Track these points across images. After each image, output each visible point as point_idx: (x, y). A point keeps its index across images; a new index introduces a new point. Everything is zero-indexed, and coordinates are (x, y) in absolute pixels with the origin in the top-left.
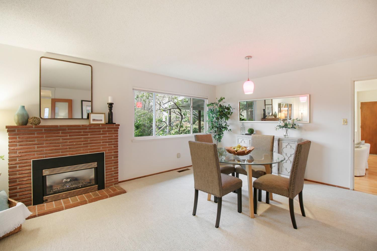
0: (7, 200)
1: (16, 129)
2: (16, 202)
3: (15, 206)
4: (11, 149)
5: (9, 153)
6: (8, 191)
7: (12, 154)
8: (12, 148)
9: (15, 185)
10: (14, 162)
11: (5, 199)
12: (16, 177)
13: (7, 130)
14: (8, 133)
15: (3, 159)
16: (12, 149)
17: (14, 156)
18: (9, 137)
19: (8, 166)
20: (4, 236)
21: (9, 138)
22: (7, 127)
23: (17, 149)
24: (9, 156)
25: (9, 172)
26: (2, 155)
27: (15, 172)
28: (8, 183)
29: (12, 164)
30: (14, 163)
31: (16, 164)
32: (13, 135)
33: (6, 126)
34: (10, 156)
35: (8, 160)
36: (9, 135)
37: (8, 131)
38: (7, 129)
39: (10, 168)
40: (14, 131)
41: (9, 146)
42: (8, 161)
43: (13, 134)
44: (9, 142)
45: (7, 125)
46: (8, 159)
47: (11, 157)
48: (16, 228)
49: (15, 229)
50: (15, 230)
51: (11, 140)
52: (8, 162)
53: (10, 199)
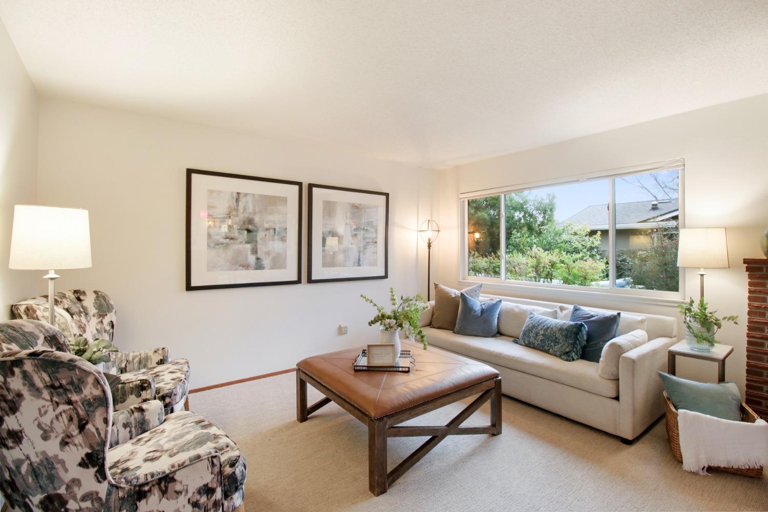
0: (740, 406)
1: (764, 266)
2: (756, 416)
3: (754, 422)
4: (752, 306)
5: (749, 313)
6: (745, 388)
7: (754, 317)
8: (756, 304)
9: (758, 380)
10: (758, 334)
11: (734, 400)
12: (761, 366)
13: (747, 267)
14: (748, 273)
15: (736, 323)
16: (755, 307)
17: (759, 321)
18: (749, 280)
19: (747, 339)
20: (727, 468)
21: (750, 284)
22: (746, 261)
23: (765, 308)
24: (748, 318)
25: (748, 351)
26: (735, 315)
27: (759, 355)
28: (745, 372)
29: (753, 337)
30: (758, 336)
31: (762, 338)
32: (758, 278)
33: (744, 259)
34: (751, 320)
35: (748, 326)
36: (750, 277)
37: (748, 269)
38: (746, 265)
39: (749, 343)
40: (760, 269)
41: (750, 298)
42: (747, 328)
43: (758, 276)
44: (750, 292)
45: (747, 257)
46: (747, 324)
47: (753, 322)
48: (751, 467)
49: (747, 467)
50: (748, 469)
51: (753, 288)
52: (747, 332)
53: (744, 405)
